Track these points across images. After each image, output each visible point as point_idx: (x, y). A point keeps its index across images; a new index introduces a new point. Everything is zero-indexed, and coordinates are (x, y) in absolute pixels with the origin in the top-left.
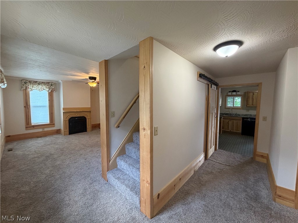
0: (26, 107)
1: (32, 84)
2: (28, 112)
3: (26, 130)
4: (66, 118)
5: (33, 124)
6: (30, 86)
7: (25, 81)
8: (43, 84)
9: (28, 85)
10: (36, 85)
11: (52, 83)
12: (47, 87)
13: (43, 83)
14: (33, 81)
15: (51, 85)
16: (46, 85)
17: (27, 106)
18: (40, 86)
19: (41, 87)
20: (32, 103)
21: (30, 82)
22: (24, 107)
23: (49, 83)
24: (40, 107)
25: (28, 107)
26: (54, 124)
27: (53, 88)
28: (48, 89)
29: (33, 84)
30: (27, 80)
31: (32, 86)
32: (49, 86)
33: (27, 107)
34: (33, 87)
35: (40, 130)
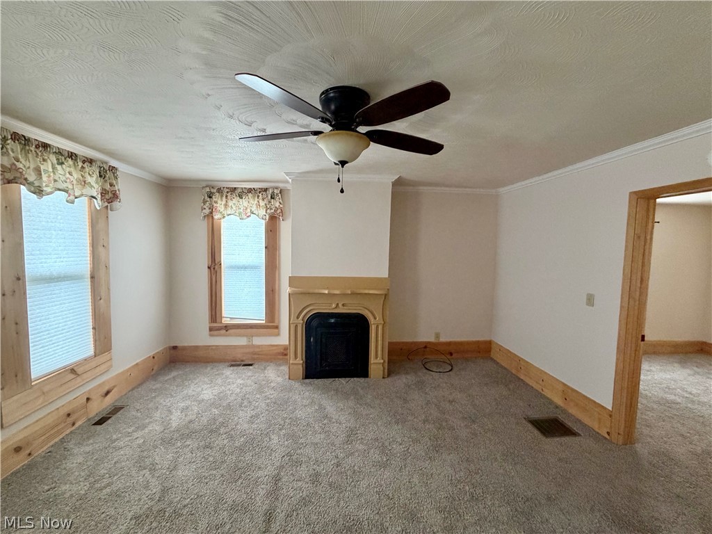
0: (212, 269)
1: (224, 198)
2: (216, 282)
3: (211, 335)
4: (298, 318)
5: (226, 321)
6: (220, 204)
7: (208, 190)
8: (250, 195)
9: (216, 202)
10: (234, 201)
11: (276, 191)
12: (262, 203)
13: (250, 190)
14: (227, 188)
15: (272, 198)
16: (258, 196)
17: (214, 266)
18: (244, 202)
19: (245, 204)
20: (226, 258)
21: (220, 191)
22: (209, 268)
23: (266, 190)
24: (245, 268)
25: (216, 267)
26: (277, 327)
27: (277, 204)
28: (262, 212)
29: (227, 196)
30: (212, 187)
31: (224, 202)
32: (266, 200)
33: (214, 268)
34: (226, 205)
35: (242, 341)
